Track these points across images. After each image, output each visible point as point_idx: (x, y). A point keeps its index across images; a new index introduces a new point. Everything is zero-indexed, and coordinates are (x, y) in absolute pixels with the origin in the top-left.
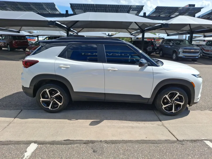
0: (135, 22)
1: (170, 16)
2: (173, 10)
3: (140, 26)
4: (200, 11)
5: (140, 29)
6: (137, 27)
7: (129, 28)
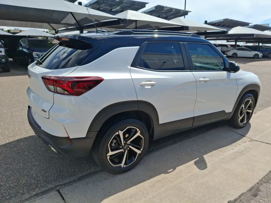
0: (71, 13)
1: (112, 9)
2: (112, 2)
3: (77, 20)
4: (145, 6)
5: (77, 24)
6: (74, 22)
7: (62, 22)
